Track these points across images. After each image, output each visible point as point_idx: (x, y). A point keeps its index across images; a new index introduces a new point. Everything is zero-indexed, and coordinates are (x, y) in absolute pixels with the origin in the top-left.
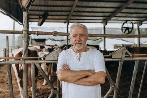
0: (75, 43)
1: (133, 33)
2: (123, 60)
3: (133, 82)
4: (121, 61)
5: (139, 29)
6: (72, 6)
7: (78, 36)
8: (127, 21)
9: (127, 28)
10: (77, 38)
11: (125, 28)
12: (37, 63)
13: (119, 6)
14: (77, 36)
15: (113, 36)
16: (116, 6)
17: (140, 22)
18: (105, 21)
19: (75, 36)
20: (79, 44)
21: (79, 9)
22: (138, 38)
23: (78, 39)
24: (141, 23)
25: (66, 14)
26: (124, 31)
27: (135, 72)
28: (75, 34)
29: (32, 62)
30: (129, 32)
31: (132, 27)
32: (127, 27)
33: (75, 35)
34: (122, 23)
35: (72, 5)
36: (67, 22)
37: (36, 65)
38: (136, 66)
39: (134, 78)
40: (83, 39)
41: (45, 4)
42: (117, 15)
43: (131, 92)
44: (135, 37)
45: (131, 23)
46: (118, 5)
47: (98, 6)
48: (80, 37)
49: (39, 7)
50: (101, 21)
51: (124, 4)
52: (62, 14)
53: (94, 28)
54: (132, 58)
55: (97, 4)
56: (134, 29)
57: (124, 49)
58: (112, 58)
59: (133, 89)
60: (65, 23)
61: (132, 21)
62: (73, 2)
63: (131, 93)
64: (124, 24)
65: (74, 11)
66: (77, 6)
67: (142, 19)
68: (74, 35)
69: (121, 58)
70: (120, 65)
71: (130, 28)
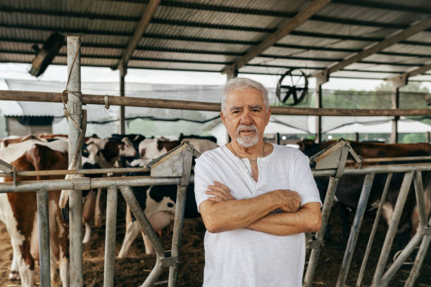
0: (238, 129)
1: (305, 104)
2: (340, 173)
3: (356, 227)
4: (334, 176)
5: (320, 92)
6: (137, 19)
7: (246, 111)
8: (293, 68)
9: (292, 90)
10: (243, 117)
11: (287, 90)
12: (124, 186)
13: (272, 26)
14: (243, 111)
15: (307, 111)
16: (264, 26)
17: (323, 74)
18: (233, 67)
19: (237, 112)
20: (248, 134)
21: (161, 29)
22: (318, 117)
23: (245, 118)
24: (326, 75)
25: (118, 42)
26: (283, 96)
27: (363, 202)
28: (237, 106)
29: (113, 182)
30: (297, 101)
31: (303, 86)
32: (291, 86)
33: (238, 108)
34: (278, 75)
35: (138, 15)
36: (120, 66)
37: (121, 190)
38: (366, 188)
39: (359, 218)
40: (258, 120)
41: (53, 8)
42: (266, 52)
43: (350, 251)
44: (358, 114)
45: (301, 76)
46: (271, 24)
47: (215, 21)
48: (250, 115)
49: (34, 16)
50: (220, 67)
51: (287, 20)
52: (106, 42)
53: (200, 88)
54: (361, 168)
55: (212, 15)
56: (309, 91)
57: (346, 146)
58: (317, 168)
59: (355, 244)
60: (114, 68)
61: (304, 71)
62: (141, 5)
63: (349, 254)
64: (283, 76)
65: (145, 35)
66: (154, 20)
67: (330, 65)
68: (235, 108)
69: (336, 169)
70: (330, 185)
71: (300, 89)
